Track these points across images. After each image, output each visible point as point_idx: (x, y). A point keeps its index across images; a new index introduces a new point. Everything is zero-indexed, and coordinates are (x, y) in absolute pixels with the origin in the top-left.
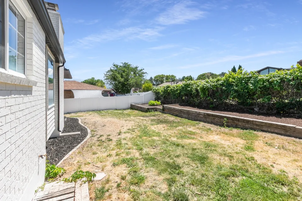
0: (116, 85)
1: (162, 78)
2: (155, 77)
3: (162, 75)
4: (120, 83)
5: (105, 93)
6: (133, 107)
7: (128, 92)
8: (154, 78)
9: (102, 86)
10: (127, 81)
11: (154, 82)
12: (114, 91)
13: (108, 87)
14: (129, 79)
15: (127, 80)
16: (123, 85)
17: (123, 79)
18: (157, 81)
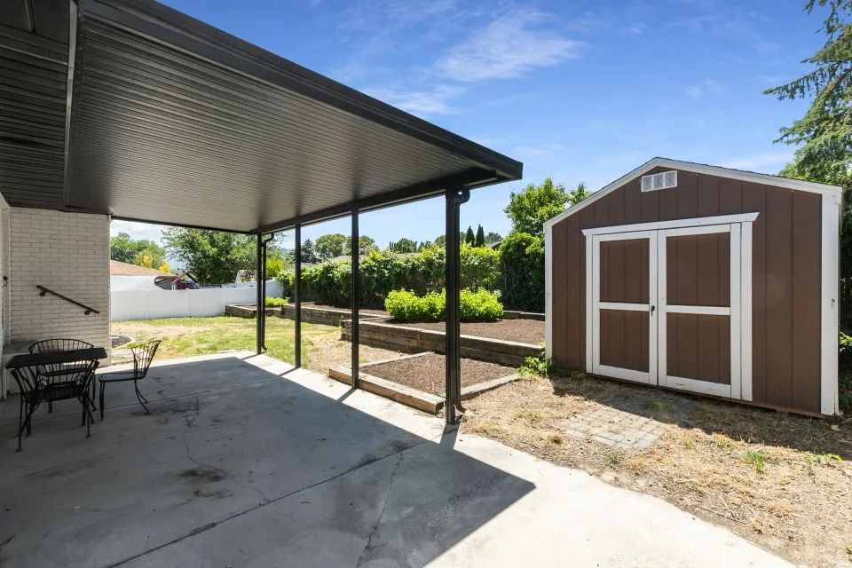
0: (197, 261)
1: (338, 243)
2: (319, 241)
3: (338, 235)
4: (206, 257)
5: (164, 282)
6: (230, 312)
7: (230, 279)
8: (315, 243)
9: (155, 266)
10: (228, 253)
11: (315, 253)
12: (191, 277)
13: (175, 265)
14: (231, 249)
15: (226, 250)
16: (216, 262)
17: (215, 249)
18: (323, 250)
